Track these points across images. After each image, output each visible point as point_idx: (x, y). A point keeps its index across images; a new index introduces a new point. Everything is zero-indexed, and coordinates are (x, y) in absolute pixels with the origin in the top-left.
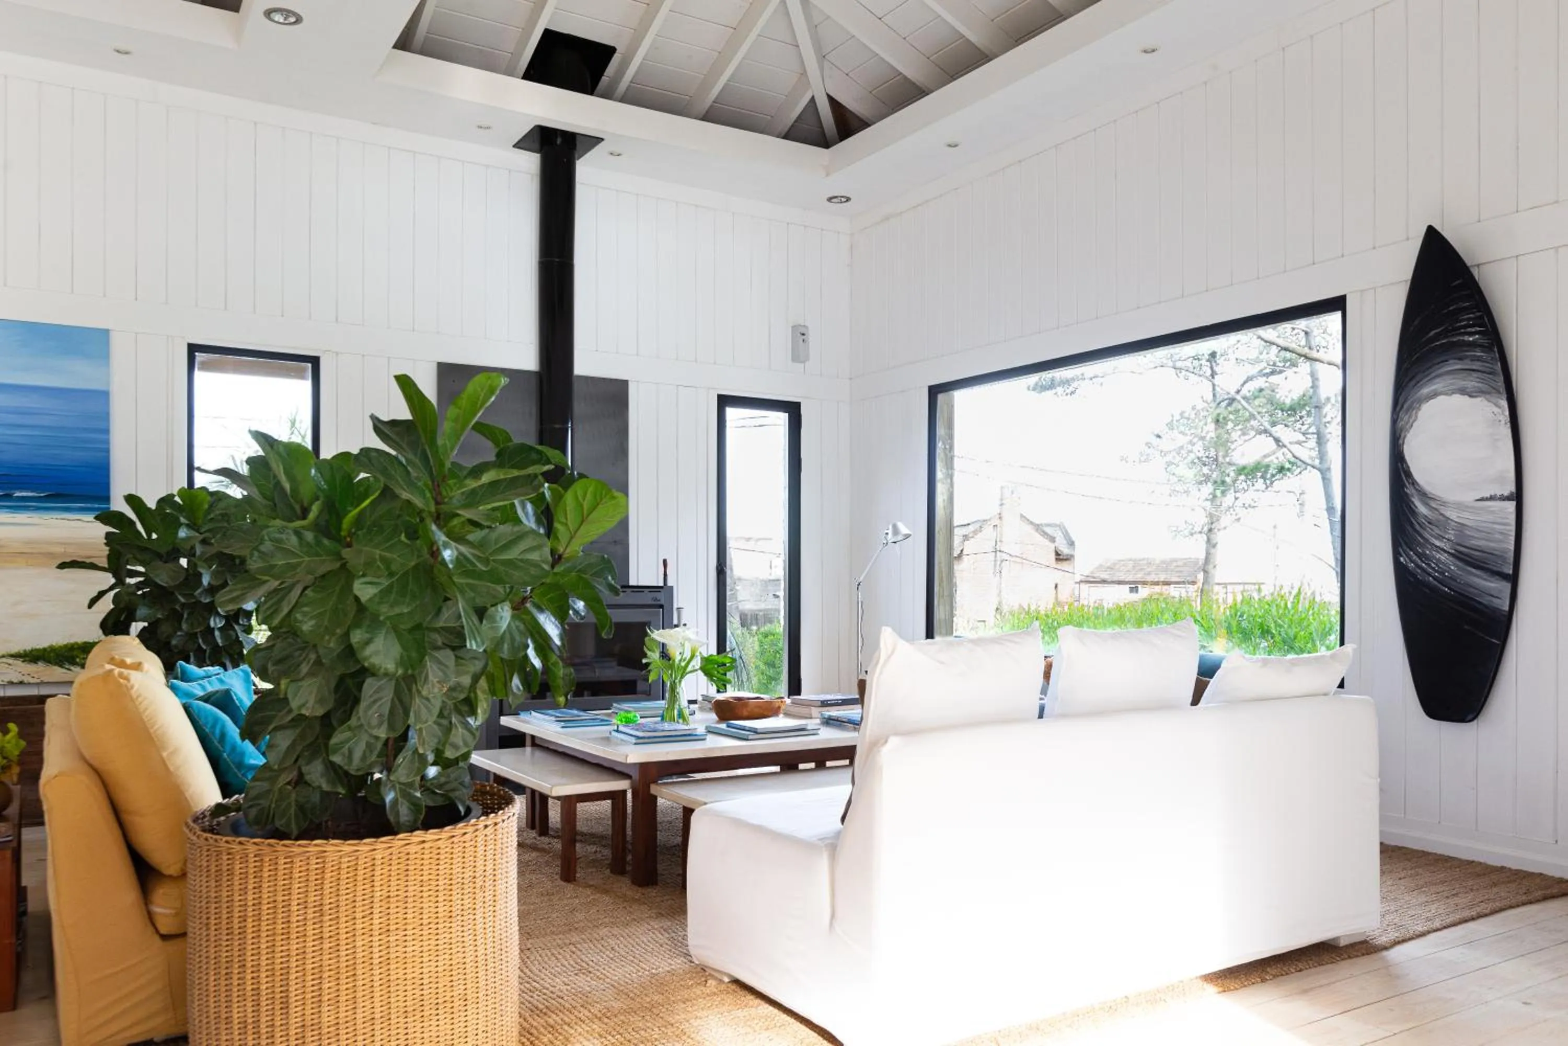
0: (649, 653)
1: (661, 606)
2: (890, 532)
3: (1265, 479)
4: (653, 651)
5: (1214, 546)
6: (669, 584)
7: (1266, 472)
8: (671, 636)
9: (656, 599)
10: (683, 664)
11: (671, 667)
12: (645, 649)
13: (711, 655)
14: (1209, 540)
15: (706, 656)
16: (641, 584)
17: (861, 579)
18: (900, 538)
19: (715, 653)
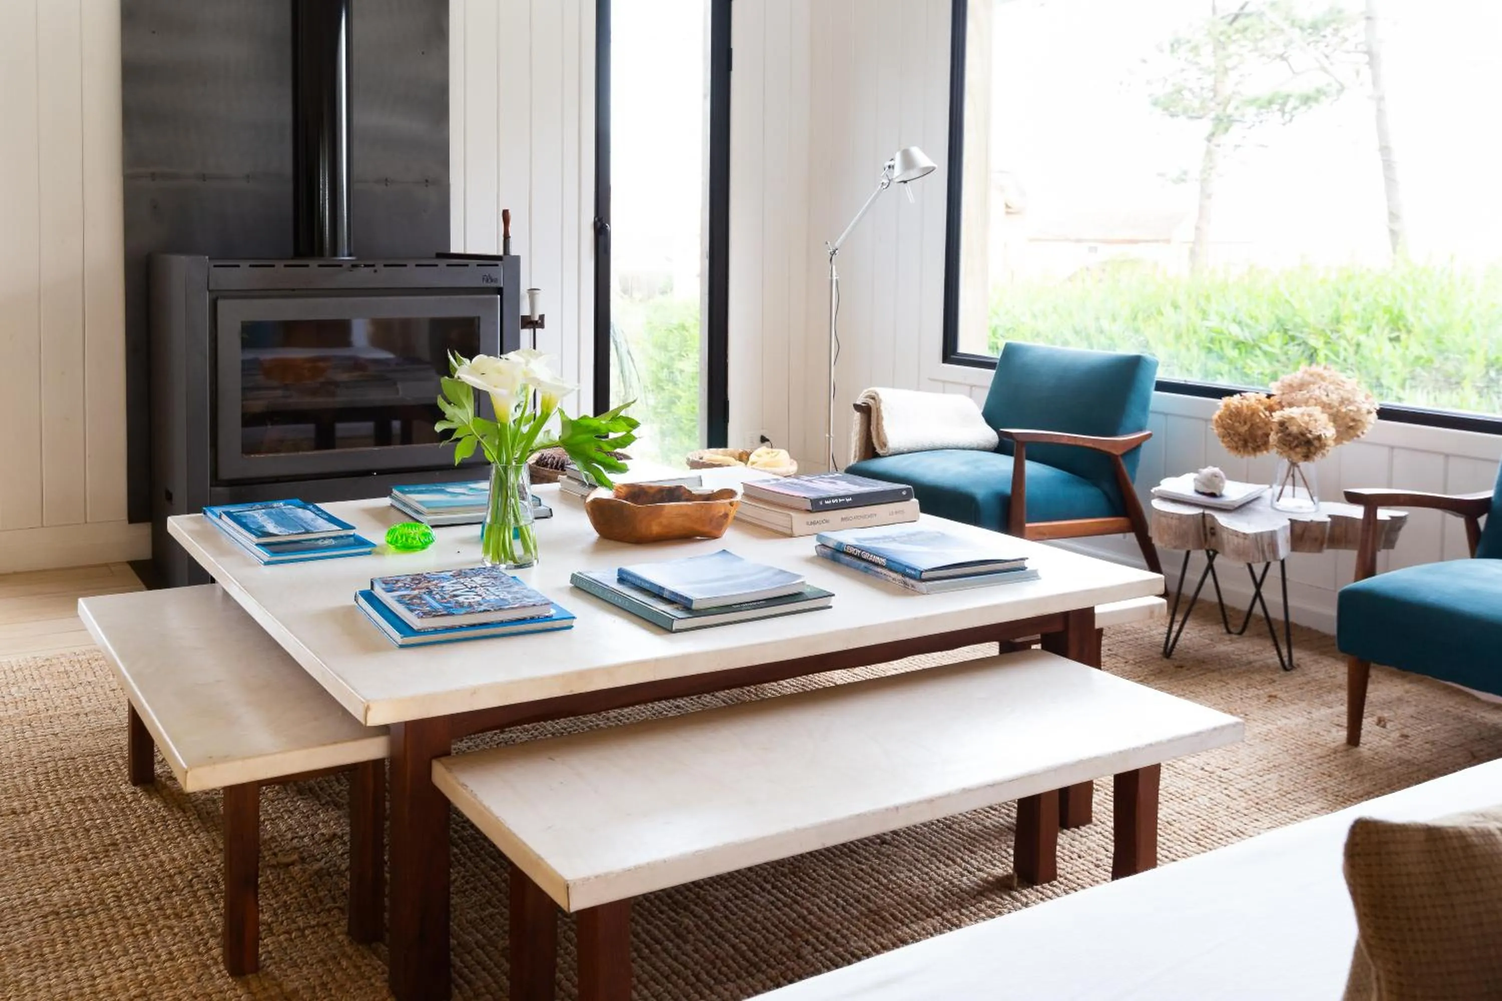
0: (449, 410)
1: (500, 291)
2: (898, 162)
3: (1284, 113)
4: (460, 405)
5: (1209, 196)
6: (513, 252)
7: (1284, 104)
8: (499, 371)
9: (489, 279)
10: (525, 429)
11: (500, 433)
12: (441, 403)
13: (585, 417)
14: (1203, 190)
15: (574, 417)
16: (470, 251)
17: (837, 245)
18: (914, 173)
19: (591, 414)
